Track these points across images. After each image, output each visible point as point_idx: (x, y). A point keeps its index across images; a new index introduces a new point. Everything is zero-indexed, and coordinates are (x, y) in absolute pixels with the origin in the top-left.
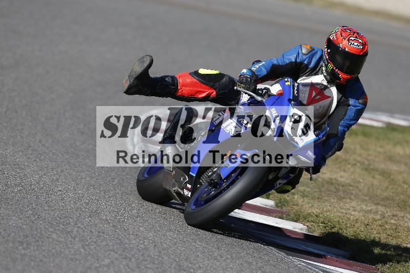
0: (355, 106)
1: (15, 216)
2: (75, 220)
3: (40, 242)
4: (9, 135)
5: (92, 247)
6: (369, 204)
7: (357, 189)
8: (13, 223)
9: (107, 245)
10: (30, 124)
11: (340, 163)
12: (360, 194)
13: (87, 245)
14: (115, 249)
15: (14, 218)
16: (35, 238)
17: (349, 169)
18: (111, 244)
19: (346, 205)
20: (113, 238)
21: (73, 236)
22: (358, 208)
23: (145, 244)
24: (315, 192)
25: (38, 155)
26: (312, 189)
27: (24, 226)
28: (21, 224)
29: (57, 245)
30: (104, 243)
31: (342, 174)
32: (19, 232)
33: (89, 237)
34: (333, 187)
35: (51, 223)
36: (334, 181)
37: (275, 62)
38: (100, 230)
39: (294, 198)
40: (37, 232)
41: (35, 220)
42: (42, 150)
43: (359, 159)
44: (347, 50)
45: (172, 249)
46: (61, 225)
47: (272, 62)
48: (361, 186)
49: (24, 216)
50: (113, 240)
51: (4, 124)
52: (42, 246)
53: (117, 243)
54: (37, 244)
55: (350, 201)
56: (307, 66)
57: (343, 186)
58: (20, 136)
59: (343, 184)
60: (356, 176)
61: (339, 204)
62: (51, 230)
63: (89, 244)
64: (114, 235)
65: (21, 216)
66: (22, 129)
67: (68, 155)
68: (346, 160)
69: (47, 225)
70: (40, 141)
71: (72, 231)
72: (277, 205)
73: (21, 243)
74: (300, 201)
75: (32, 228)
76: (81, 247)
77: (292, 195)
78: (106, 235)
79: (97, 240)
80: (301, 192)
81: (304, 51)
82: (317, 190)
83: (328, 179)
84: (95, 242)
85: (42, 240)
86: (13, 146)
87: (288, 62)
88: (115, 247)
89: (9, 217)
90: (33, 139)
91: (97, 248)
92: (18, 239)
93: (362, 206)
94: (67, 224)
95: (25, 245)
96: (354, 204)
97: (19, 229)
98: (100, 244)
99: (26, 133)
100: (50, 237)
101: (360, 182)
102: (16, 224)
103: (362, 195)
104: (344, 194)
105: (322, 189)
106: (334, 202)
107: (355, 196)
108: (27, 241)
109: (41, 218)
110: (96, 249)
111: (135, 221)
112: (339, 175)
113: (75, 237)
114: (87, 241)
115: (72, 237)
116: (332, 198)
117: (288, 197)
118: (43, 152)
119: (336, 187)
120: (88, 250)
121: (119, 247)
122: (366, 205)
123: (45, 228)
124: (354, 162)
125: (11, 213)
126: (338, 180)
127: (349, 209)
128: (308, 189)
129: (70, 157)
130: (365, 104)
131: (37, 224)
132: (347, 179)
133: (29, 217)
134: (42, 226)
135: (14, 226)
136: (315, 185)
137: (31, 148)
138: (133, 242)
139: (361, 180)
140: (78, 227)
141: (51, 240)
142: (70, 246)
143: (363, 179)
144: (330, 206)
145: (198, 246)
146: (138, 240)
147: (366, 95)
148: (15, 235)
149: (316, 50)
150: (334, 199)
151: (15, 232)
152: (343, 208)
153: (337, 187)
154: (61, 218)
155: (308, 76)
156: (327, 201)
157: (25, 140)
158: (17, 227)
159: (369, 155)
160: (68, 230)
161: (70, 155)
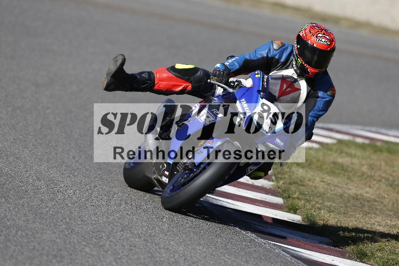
0: (323, 98)
1: (49, 230)
2: (107, 234)
3: (73, 256)
4: (43, 151)
5: (124, 260)
6: (394, 219)
7: (382, 205)
8: (47, 237)
9: (138, 258)
10: (64, 140)
11: (366, 179)
12: (385, 209)
13: (119, 259)
14: (146, 262)
15: (48, 232)
16: (69, 252)
17: (374, 185)
18: (142, 257)
19: (371, 220)
20: (144, 252)
21: (106, 250)
22: (383, 223)
23: (175, 257)
24: (342, 207)
25: (71, 171)
26: (338, 204)
27: (58, 240)
28: (54, 238)
29: (89, 258)
30: (136, 257)
31: (368, 189)
32: (53, 246)
33: (121, 251)
34: (359, 202)
35: (84, 236)
36: (359, 197)
37: (248, 57)
38: (131, 244)
39: (321, 213)
40: (70, 245)
41: (68, 234)
42: (76, 166)
43: (384, 175)
44: (315, 45)
45: (201, 263)
46: (94, 239)
47: (245, 57)
48: (386, 201)
49: (58, 230)
50: (145, 253)
51: (39, 141)
52: (76, 259)
53: (148, 257)
54: (71, 257)
55: (375, 216)
56: (278, 61)
57: (368, 201)
58: (53, 152)
59: (368, 199)
60: (381, 192)
61: (365, 219)
62: (84, 244)
63: (121, 258)
64: (145, 249)
65: (55, 230)
66: (57, 146)
67: (101, 171)
68: (371, 176)
69: (80, 238)
70: (74, 158)
71: (105, 245)
72: (303, 219)
73: (55, 256)
74: (327, 215)
75: (65, 242)
76: (113, 260)
77: (319, 210)
78: (138, 249)
79: (129, 254)
80: (327, 207)
81: (275, 47)
82: (343, 205)
83: (354, 195)
84: (127, 256)
85: (76, 253)
86: (48, 162)
87: (259, 57)
88: (146, 260)
89: (43, 231)
90: (66, 156)
91: (129, 262)
92: (52, 252)
93: (386, 221)
94: (100, 238)
95: (58, 258)
96: (379, 219)
97: (52, 242)
98: (131, 258)
99: (60, 149)
100: (83, 250)
101: (385, 197)
102: (50, 238)
103: (387, 210)
104: (370, 209)
105: (348, 204)
106: (359, 217)
107: (380, 212)
108: (61, 254)
109: (74, 233)
110: (127, 263)
111: (166, 235)
112: (364, 191)
113: (107, 251)
114: (119, 254)
115: (104, 251)
116: (357, 213)
117: (315, 212)
118: (76, 168)
119: (361, 203)
120: (120, 263)
121: (150, 260)
122: (391, 220)
123: (78, 241)
124: (379, 178)
125: (45, 227)
126: (363, 196)
127: (374, 224)
128: (334, 205)
129: (103, 172)
130: (333, 96)
131: (70, 238)
132: (372, 195)
133: (62, 231)
134: (75, 240)
135: (48, 240)
136: (341, 200)
137: (65, 164)
138: (164, 255)
139: (386, 196)
140: (110, 241)
141: (84, 253)
142: (103, 259)
143: (387, 195)
144: (355, 221)
145: (227, 260)
146: (168, 254)
147: (334, 87)
148: (49, 248)
149: (287, 45)
150: (359, 214)
151: (49, 246)
152: (369, 223)
153: (363, 202)
154: (93, 232)
155: (279, 70)
156: (352, 216)
157: (59, 156)
158: (51, 241)
159: (394, 171)
160: (101, 244)
161: (103, 171)
